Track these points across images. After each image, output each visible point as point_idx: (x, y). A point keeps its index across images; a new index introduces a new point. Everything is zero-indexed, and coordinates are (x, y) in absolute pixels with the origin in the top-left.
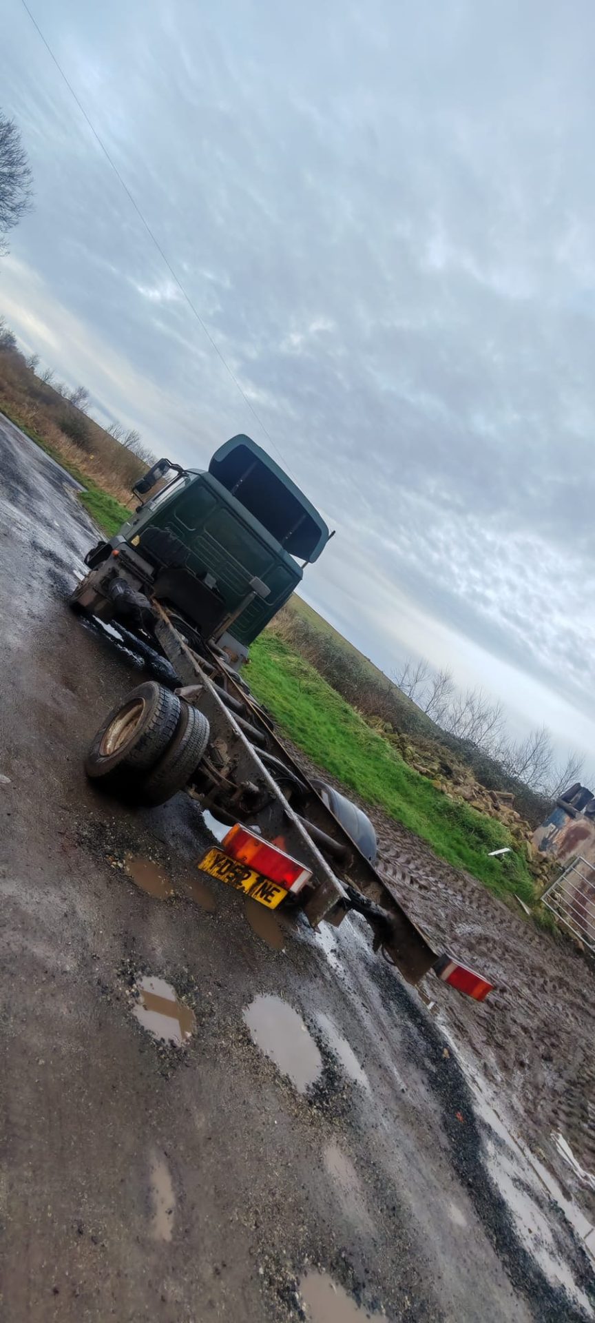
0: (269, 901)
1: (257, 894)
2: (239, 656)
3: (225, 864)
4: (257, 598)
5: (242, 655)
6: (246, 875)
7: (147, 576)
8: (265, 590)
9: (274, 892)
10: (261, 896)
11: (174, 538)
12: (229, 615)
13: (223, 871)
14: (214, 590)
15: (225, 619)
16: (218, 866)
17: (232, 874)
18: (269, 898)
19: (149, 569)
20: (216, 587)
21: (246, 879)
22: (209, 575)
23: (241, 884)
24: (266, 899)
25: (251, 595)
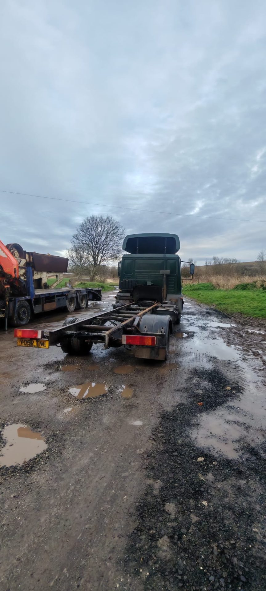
0: (45, 346)
1: (40, 346)
2: (178, 299)
3: (25, 342)
4: (167, 276)
5: (179, 298)
6: (33, 342)
7: (129, 297)
8: (168, 271)
9: (45, 343)
10: (42, 346)
11: (128, 280)
12: (162, 288)
13: (25, 343)
14: (152, 285)
15: (162, 290)
16: (23, 343)
17: (29, 343)
18: (44, 345)
19: (128, 295)
20: (152, 284)
21: (33, 343)
22: (147, 282)
23: (33, 345)
24: (44, 346)
25: (164, 277)
